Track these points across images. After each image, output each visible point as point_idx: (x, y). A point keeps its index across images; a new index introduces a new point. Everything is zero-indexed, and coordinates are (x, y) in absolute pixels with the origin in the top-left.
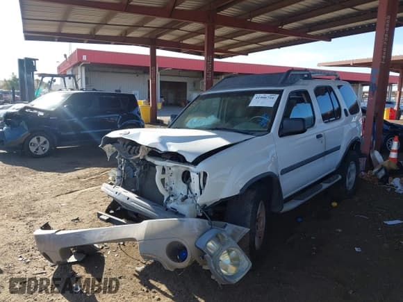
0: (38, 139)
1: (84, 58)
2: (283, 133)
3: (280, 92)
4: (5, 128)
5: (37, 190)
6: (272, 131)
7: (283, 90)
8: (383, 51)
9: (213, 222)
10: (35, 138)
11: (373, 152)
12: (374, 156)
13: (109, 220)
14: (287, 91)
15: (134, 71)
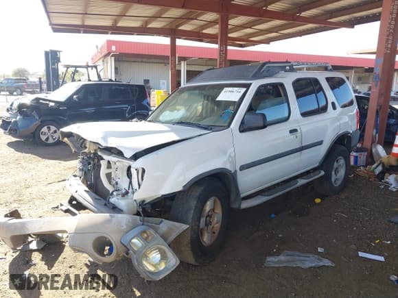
0: (49, 128)
1: (114, 48)
2: (244, 128)
3: (248, 86)
4: (18, 118)
5: (34, 177)
6: (232, 126)
7: (251, 84)
8: (387, 40)
9: (146, 218)
10: (46, 127)
11: (375, 146)
12: (377, 151)
13: (67, 211)
14: (256, 84)
15: (162, 61)
